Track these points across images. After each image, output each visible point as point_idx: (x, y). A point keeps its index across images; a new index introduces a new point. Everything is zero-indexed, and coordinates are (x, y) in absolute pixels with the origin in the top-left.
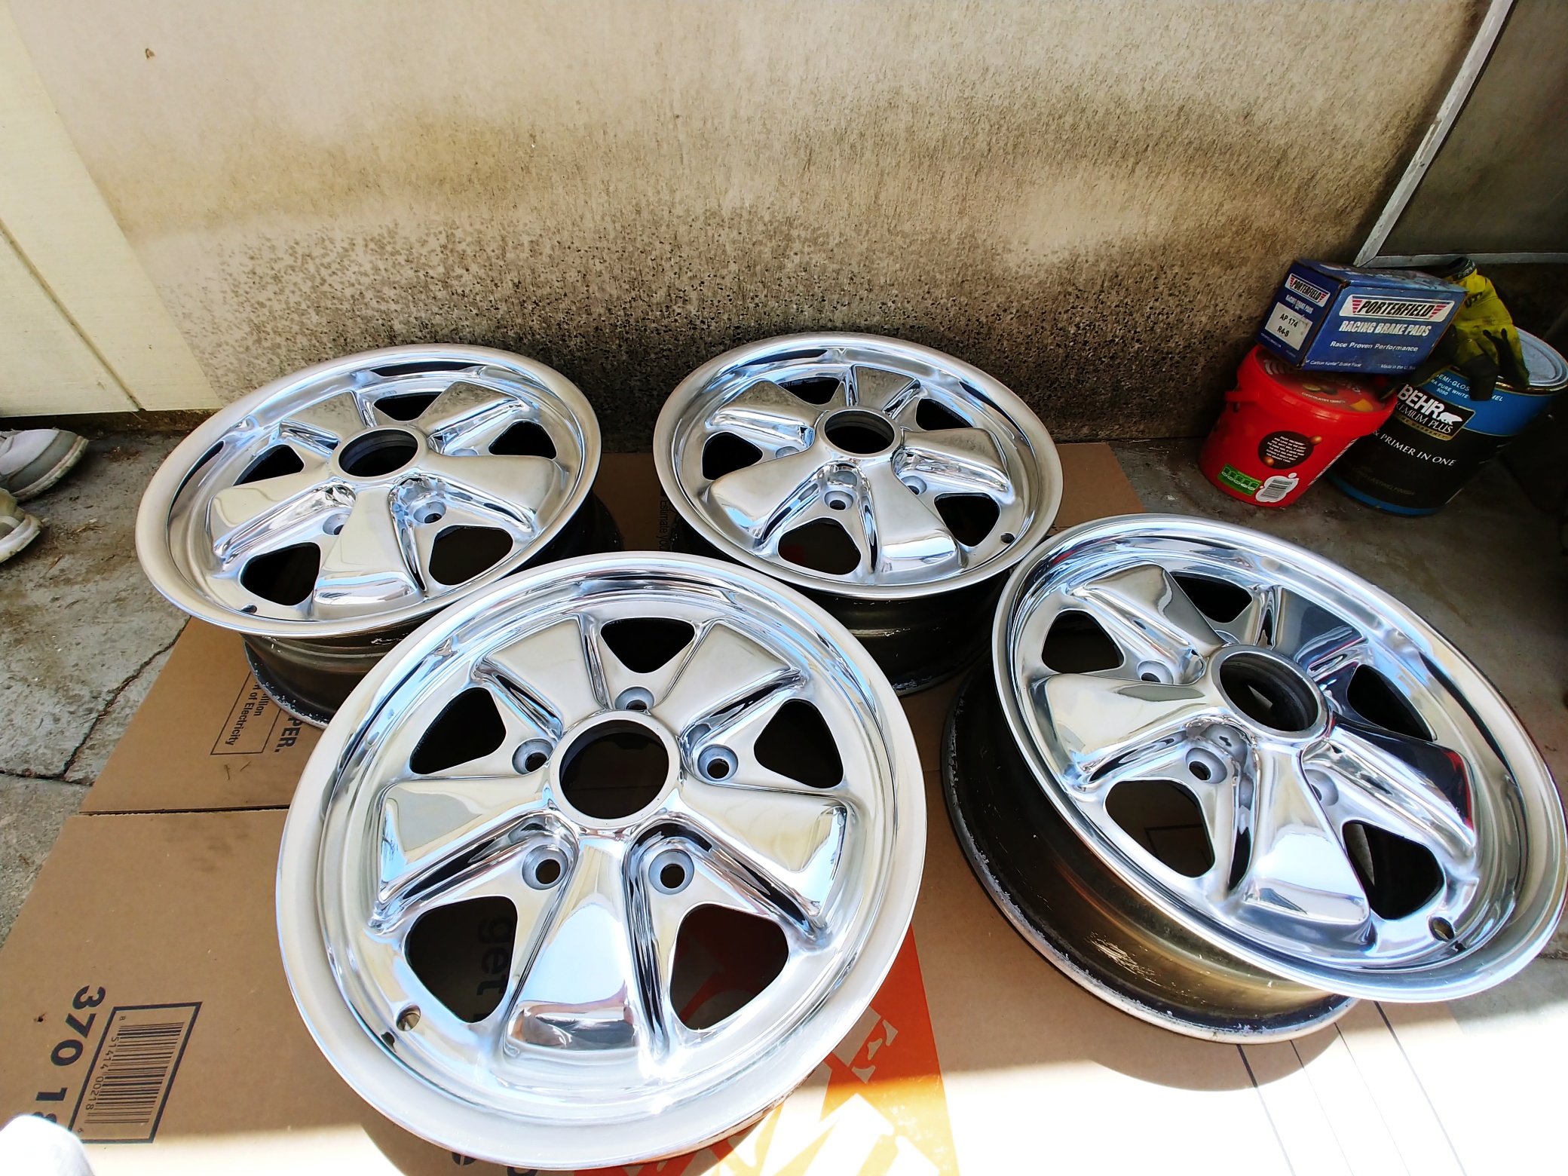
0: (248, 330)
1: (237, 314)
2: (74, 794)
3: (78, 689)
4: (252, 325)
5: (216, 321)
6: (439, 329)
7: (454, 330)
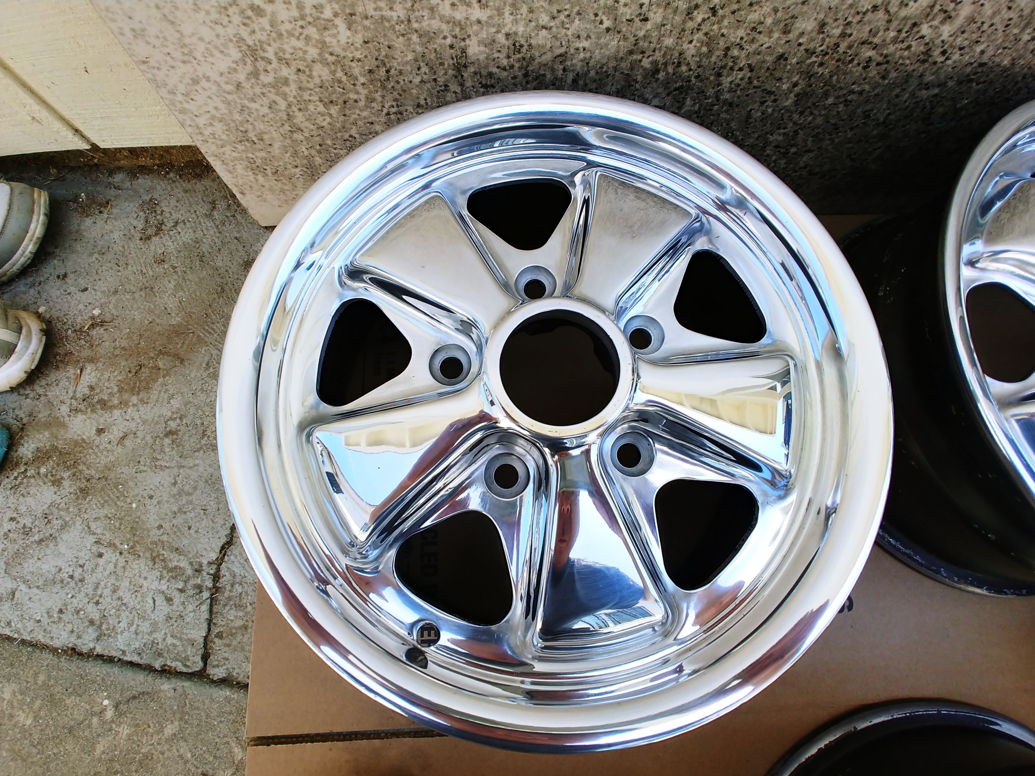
0: (236, 54)
1: (219, 29)
2: (228, 700)
3: (176, 561)
4: (244, 48)
5: (187, 41)
6: (537, 54)
7: (561, 55)
